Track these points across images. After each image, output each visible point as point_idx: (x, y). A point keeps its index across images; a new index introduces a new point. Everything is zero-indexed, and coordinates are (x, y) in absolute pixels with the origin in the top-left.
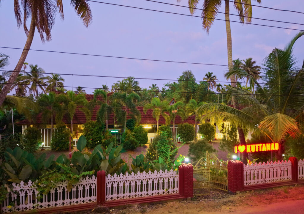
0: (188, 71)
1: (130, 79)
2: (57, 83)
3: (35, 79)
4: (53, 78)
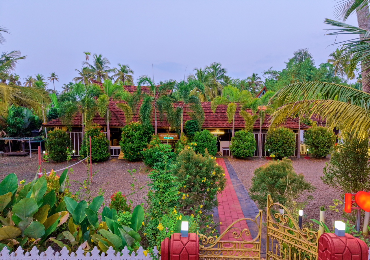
0: (303, 51)
1: (214, 67)
2: (126, 76)
3: (99, 72)
4: (120, 71)
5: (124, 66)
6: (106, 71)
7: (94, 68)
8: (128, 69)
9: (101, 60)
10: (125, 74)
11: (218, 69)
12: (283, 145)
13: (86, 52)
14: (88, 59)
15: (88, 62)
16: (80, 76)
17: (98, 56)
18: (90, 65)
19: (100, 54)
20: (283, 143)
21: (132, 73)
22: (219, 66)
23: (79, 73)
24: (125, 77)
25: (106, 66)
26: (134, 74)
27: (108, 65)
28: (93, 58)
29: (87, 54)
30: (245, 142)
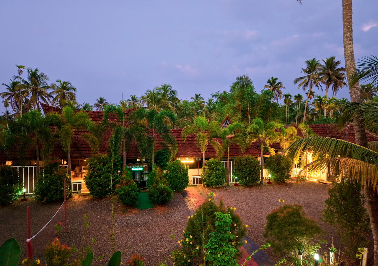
0: (244, 76)
1: (164, 88)
2: (67, 94)
3: (35, 88)
4: (60, 88)
5: (64, 83)
6: (43, 87)
7: (28, 83)
8: (69, 86)
9: (37, 75)
10: (65, 91)
11: (169, 90)
12: (250, 173)
13: (19, 66)
14: (21, 73)
15: (21, 76)
16: (8, 91)
17: (34, 70)
18: (24, 81)
19: (36, 68)
20: (251, 170)
21: (74, 91)
22: (169, 87)
23: (7, 88)
24: (65, 94)
25: (43, 82)
26: (76, 91)
27: (47, 82)
28: (28, 73)
29: (19, 67)
30: (217, 171)
